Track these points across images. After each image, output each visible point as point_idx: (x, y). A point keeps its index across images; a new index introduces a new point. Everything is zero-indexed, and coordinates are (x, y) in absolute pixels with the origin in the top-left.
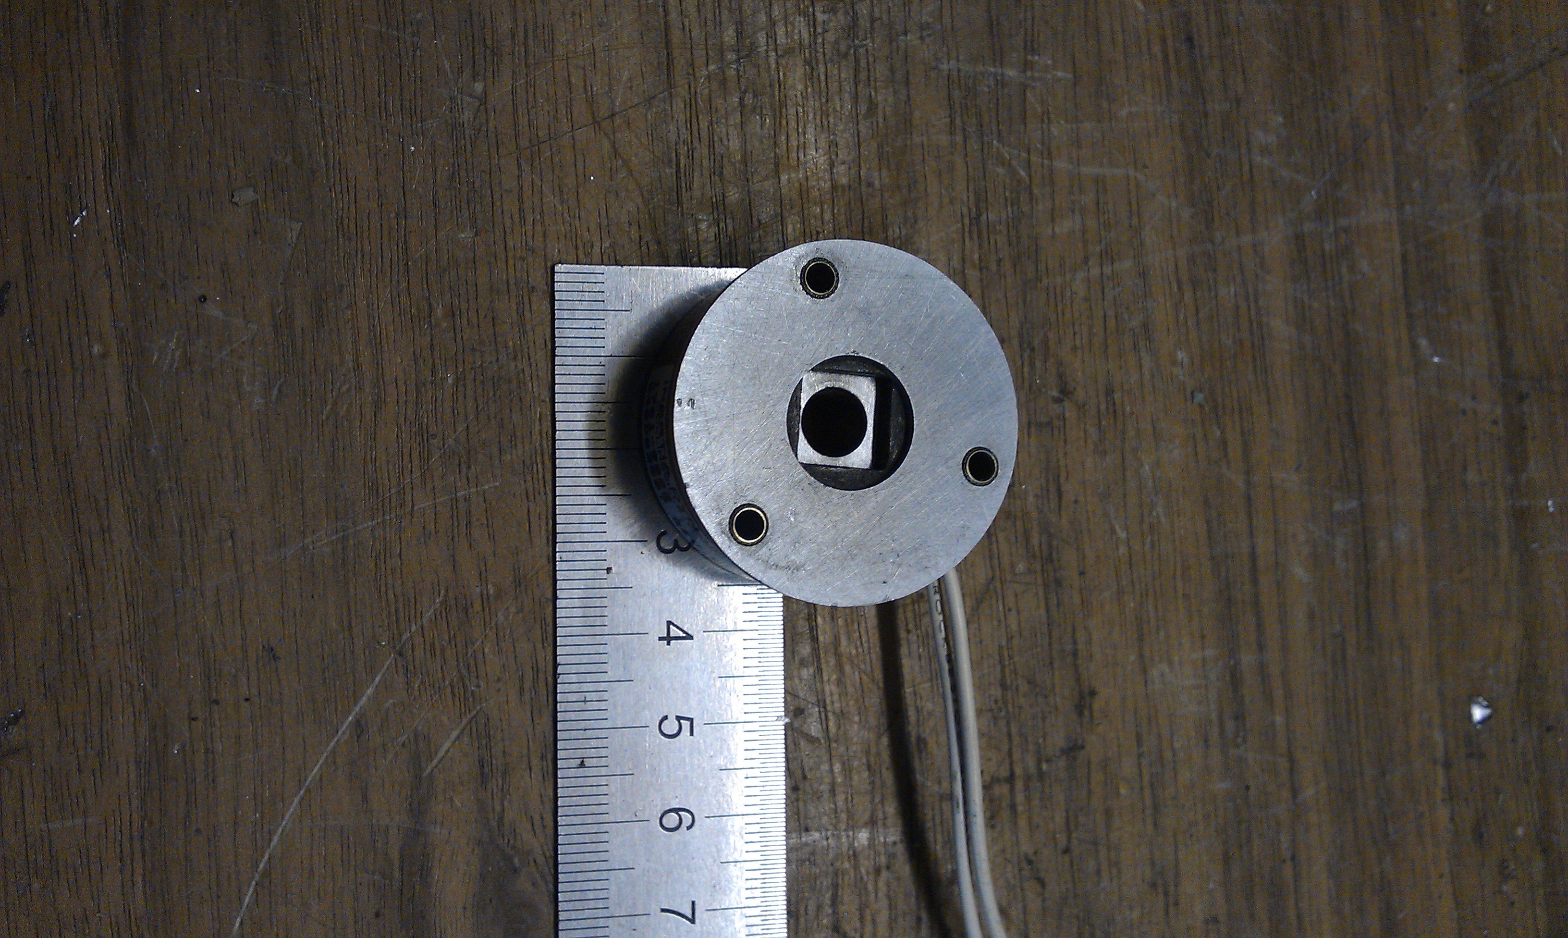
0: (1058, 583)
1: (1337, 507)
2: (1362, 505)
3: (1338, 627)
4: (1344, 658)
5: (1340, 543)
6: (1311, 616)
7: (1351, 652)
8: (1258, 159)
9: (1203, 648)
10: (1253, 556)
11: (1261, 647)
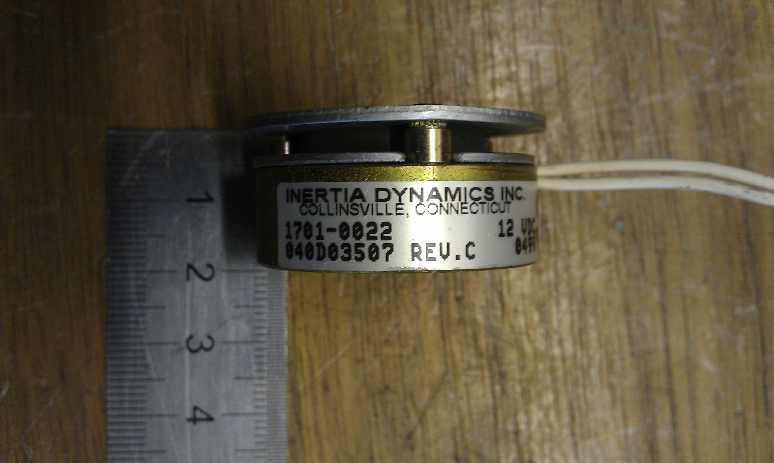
0: (502, 375)
1: (739, 311)
2: (760, 309)
3: (739, 408)
4: (745, 432)
5: (741, 340)
6: (717, 399)
7: (751, 427)
8: (664, 34)
9: (626, 426)
10: (667, 350)
11: (674, 424)
